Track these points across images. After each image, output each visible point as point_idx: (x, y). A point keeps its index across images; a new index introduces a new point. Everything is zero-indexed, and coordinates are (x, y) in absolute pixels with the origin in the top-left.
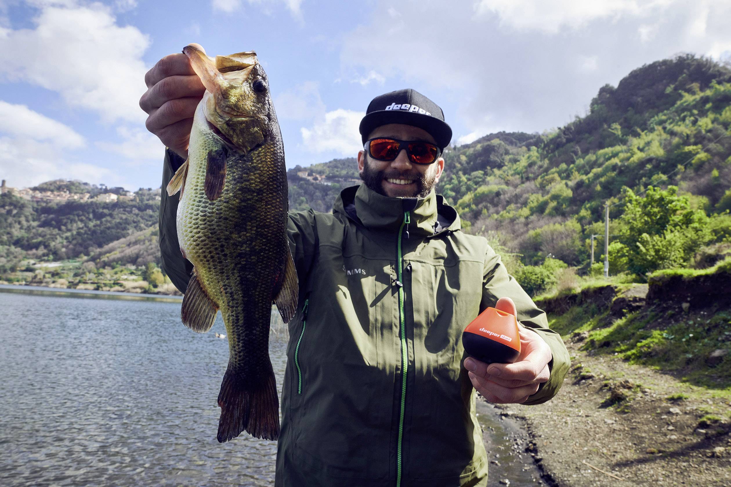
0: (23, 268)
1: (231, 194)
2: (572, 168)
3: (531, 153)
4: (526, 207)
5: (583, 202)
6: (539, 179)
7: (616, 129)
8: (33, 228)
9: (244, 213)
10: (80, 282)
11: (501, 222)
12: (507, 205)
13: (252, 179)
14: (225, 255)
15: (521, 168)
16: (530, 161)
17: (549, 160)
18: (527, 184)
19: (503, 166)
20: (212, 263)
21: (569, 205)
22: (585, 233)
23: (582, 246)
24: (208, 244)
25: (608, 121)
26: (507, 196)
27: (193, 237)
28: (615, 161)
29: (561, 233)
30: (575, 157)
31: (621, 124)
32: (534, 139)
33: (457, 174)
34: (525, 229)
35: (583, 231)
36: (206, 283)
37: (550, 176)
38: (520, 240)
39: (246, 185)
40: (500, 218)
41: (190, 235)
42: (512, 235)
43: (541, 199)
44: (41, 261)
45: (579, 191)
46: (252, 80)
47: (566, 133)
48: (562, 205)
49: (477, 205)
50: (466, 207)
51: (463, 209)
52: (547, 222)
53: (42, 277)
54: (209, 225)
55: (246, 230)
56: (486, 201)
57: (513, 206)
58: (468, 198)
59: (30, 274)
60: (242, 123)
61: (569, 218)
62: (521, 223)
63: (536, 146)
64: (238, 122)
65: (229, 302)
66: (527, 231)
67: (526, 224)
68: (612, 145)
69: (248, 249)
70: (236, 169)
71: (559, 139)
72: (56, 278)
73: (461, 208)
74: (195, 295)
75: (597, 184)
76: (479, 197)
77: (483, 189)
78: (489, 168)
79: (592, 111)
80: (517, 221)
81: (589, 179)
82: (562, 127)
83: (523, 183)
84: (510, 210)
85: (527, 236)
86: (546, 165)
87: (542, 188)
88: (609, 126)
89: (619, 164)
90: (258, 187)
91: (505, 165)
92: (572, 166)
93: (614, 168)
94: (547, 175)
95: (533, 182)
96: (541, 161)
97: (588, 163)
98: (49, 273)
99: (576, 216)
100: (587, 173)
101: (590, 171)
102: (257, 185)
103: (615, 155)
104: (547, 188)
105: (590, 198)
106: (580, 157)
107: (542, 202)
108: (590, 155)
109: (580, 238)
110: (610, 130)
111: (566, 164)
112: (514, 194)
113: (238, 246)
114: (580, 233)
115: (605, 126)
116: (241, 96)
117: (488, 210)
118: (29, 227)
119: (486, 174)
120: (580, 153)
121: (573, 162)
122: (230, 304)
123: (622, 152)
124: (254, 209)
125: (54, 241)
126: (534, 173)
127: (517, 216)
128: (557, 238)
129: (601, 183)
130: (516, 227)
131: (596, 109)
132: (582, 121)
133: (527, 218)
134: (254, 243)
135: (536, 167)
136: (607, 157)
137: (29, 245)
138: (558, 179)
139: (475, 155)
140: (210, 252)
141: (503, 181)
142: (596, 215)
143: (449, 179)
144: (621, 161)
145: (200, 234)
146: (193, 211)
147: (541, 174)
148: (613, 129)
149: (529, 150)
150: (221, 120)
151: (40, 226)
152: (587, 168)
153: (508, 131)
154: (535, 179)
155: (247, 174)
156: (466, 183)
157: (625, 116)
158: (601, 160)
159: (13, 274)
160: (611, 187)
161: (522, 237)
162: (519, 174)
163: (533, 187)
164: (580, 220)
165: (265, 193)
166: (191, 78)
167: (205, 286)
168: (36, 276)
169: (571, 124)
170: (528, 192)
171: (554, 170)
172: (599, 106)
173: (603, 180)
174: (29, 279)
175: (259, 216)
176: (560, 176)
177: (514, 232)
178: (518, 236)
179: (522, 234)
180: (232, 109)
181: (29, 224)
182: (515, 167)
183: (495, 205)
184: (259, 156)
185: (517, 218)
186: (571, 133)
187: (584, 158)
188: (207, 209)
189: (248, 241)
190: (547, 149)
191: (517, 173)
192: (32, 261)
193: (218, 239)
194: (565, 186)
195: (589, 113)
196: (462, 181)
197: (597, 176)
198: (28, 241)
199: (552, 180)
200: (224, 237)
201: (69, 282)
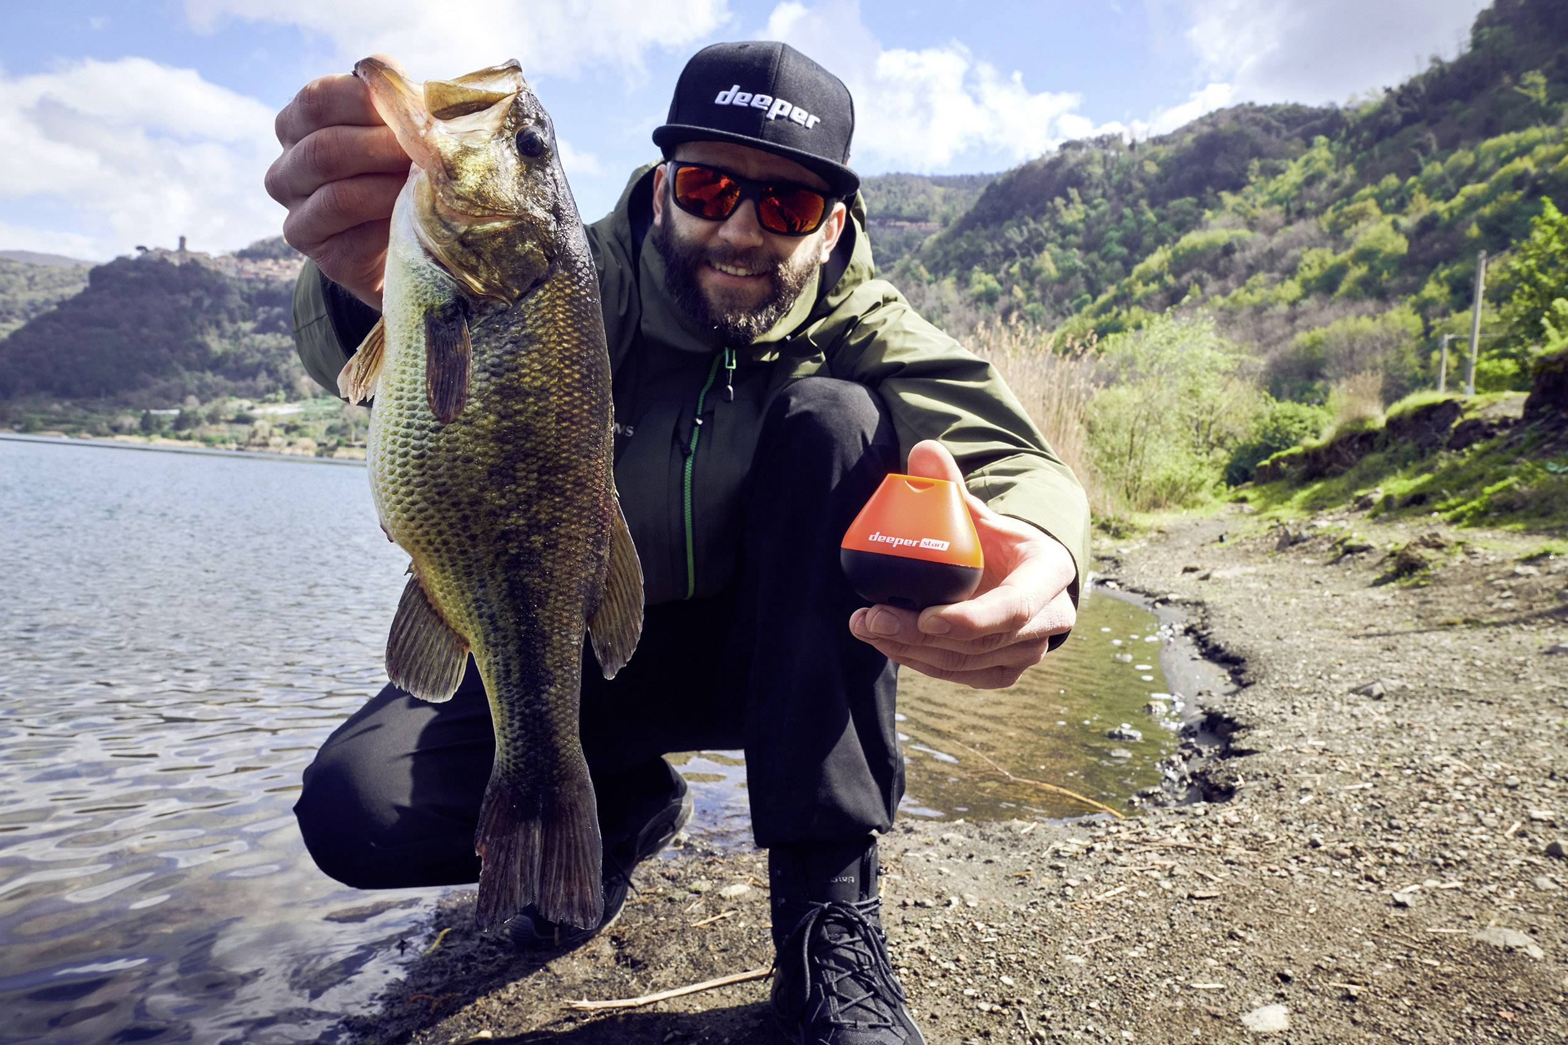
0: (231, 417)
1: (478, 404)
2: (1414, 186)
3: (1314, 153)
4: (1292, 278)
5: (1431, 265)
6: (1330, 214)
7: (1534, 85)
8: (245, 335)
9: (508, 443)
10: (339, 444)
11: (1231, 313)
12: (1249, 276)
13: (524, 366)
14: (473, 537)
15: (1286, 188)
16: (1311, 172)
17: (1356, 168)
18: (1300, 227)
19: (1243, 185)
20: (445, 556)
21: (1398, 274)
22: (1432, 335)
23: (1422, 367)
24: (432, 517)
25: (1514, 67)
26: (1249, 255)
27: (400, 502)
28: (1525, 164)
29: (1372, 338)
30: (1421, 159)
31: (1547, 74)
32: (1324, 120)
33: (1134, 205)
34: (1288, 329)
35: (1428, 330)
36: (439, 595)
37: (1357, 206)
38: (1274, 353)
39: (511, 380)
40: (1229, 305)
41: (394, 498)
42: (1256, 344)
43: (1331, 260)
44: (264, 402)
45: (1425, 240)
46: (513, 130)
47: (1405, 100)
48: (1380, 274)
49: (1177, 275)
50: (1153, 280)
51: (1146, 284)
52: (1341, 313)
53: (266, 434)
54: (433, 477)
55: (514, 480)
56: (1199, 265)
57: (1261, 277)
58: (1157, 260)
59: (244, 430)
60: (495, 235)
61: (1394, 304)
62: (1279, 316)
63: (1327, 136)
64: (486, 233)
65: (487, 636)
66: (1293, 333)
67: (1291, 319)
68: (1518, 127)
69: (522, 522)
70: (488, 343)
71: (1386, 117)
72: (294, 437)
73: (1140, 284)
74: (415, 619)
75: (1470, 222)
76: (1183, 257)
77: (1193, 239)
78: (1209, 190)
79: (1476, 44)
80: (1270, 311)
81: (1451, 210)
82: (1395, 86)
83: (1289, 223)
84: (1254, 287)
85: (1291, 345)
86: (1347, 181)
87: (1336, 235)
88: (1517, 80)
89: (1533, 171)
90: (538, 383)
91: (1250, 183)
92: (1412, 180)
93: (1518, 181)
94: (1348, 204)
95: (1313, 221)
96: (1336, 170)
97: (1453, 172)
98: (281, 426)
99: (1413, 298)
100: (1448, 197)
101: (1458, 191)
102: (534, 379)
103: (1525, 150)
104: (1347, 234)
105: (1450, 256)
106: (1434, 158)
107: (1332, 267)
108: (1460, 152)
109: (1418, 348)
110: (1517, 89)
111: (1398, 176)
112: (1265, 250)
113: (499, 516)
114: (1418, 337)
115: (1507, 79)
116: (490, 170)
117: (1202, 286)
118: (236, 333)
119: (1203, 204)
120: (1435, 147)
121: (1417, 171)
122: (491, 639)
123: (1543, 141)
124: (533, 433)
125: (285, 361)
126: (1318, 200)
127: (1270, 300)
128: (1363, 347)
129: (1481, 221)
130: (1267, 325)
131: (1485, 37)
132: (1447, 70)
133: (1293, 304)
134: (535, 508)
135: (1323, 186)
136: (1503, 155)
137: (238, 370)
138: (1376, 212)
139: (1178, 160)
140: (440, 533)
141: (1241, 219)
142: (1462, 295)
143: (1116, 217)
144: (1538, 164)
145: (415, 497)
146: (395, 447)
147: (1334, 202)
148: (1525, 87)
149: (1309, 145)
150: (447, 233)
151: (257, 331)
152: (1450, 183)
153: (1259, 102)
154: (1319, 212)
155: (511, 353)
156: (1155, 226)
157: (1560, 51)
158: (1489, 164)
159: (214, 427)
160: (1506, 228)
161: (1279, 347)
162: (1280, 202)
163: (1313, 232)
164: (1422, 308)
165: (553, 394)
166: (375, 132)
167: (436, 601)
168: (254, 434)
169: (1419, 77)
170: (1300, 243)
171: (1367, 190)
172: (1496, 29)
173: (1487, 211)
174: (244, 438)
175: (541, 447)
176: (1380, 204)
177: (1260, 335)
178: (1269, 345)
179: (1280, 339)
180: (471, 201)
181: (235, 327)
182: (1272, 185)
183: (1221, 275)
184: (538, 310)
185: (1271, 305)
186: (1416, 100)
187: (1443, 162)
188: (424, 442)
189: (520, 503)
190: (1353, 140)
191: (1276, 200)
192: (247, 403)
193: (454, 504)
194: (1390, 228)
195: (1467, 50)
196: (1148, 221)
197: (1473, 203)
198: (236, 362)
199: (1362, 214)
200: (466, 500)
201: (320, 445)
